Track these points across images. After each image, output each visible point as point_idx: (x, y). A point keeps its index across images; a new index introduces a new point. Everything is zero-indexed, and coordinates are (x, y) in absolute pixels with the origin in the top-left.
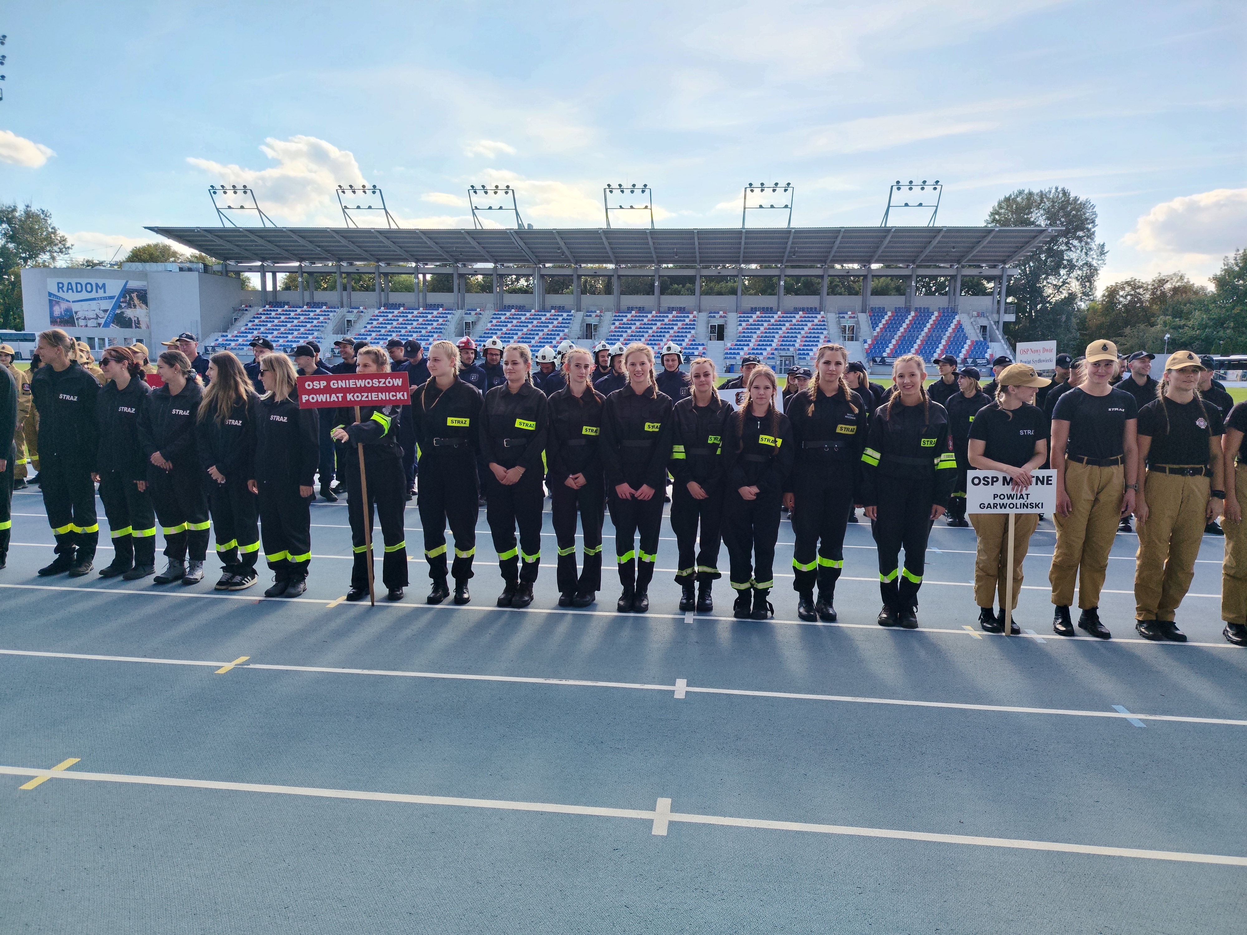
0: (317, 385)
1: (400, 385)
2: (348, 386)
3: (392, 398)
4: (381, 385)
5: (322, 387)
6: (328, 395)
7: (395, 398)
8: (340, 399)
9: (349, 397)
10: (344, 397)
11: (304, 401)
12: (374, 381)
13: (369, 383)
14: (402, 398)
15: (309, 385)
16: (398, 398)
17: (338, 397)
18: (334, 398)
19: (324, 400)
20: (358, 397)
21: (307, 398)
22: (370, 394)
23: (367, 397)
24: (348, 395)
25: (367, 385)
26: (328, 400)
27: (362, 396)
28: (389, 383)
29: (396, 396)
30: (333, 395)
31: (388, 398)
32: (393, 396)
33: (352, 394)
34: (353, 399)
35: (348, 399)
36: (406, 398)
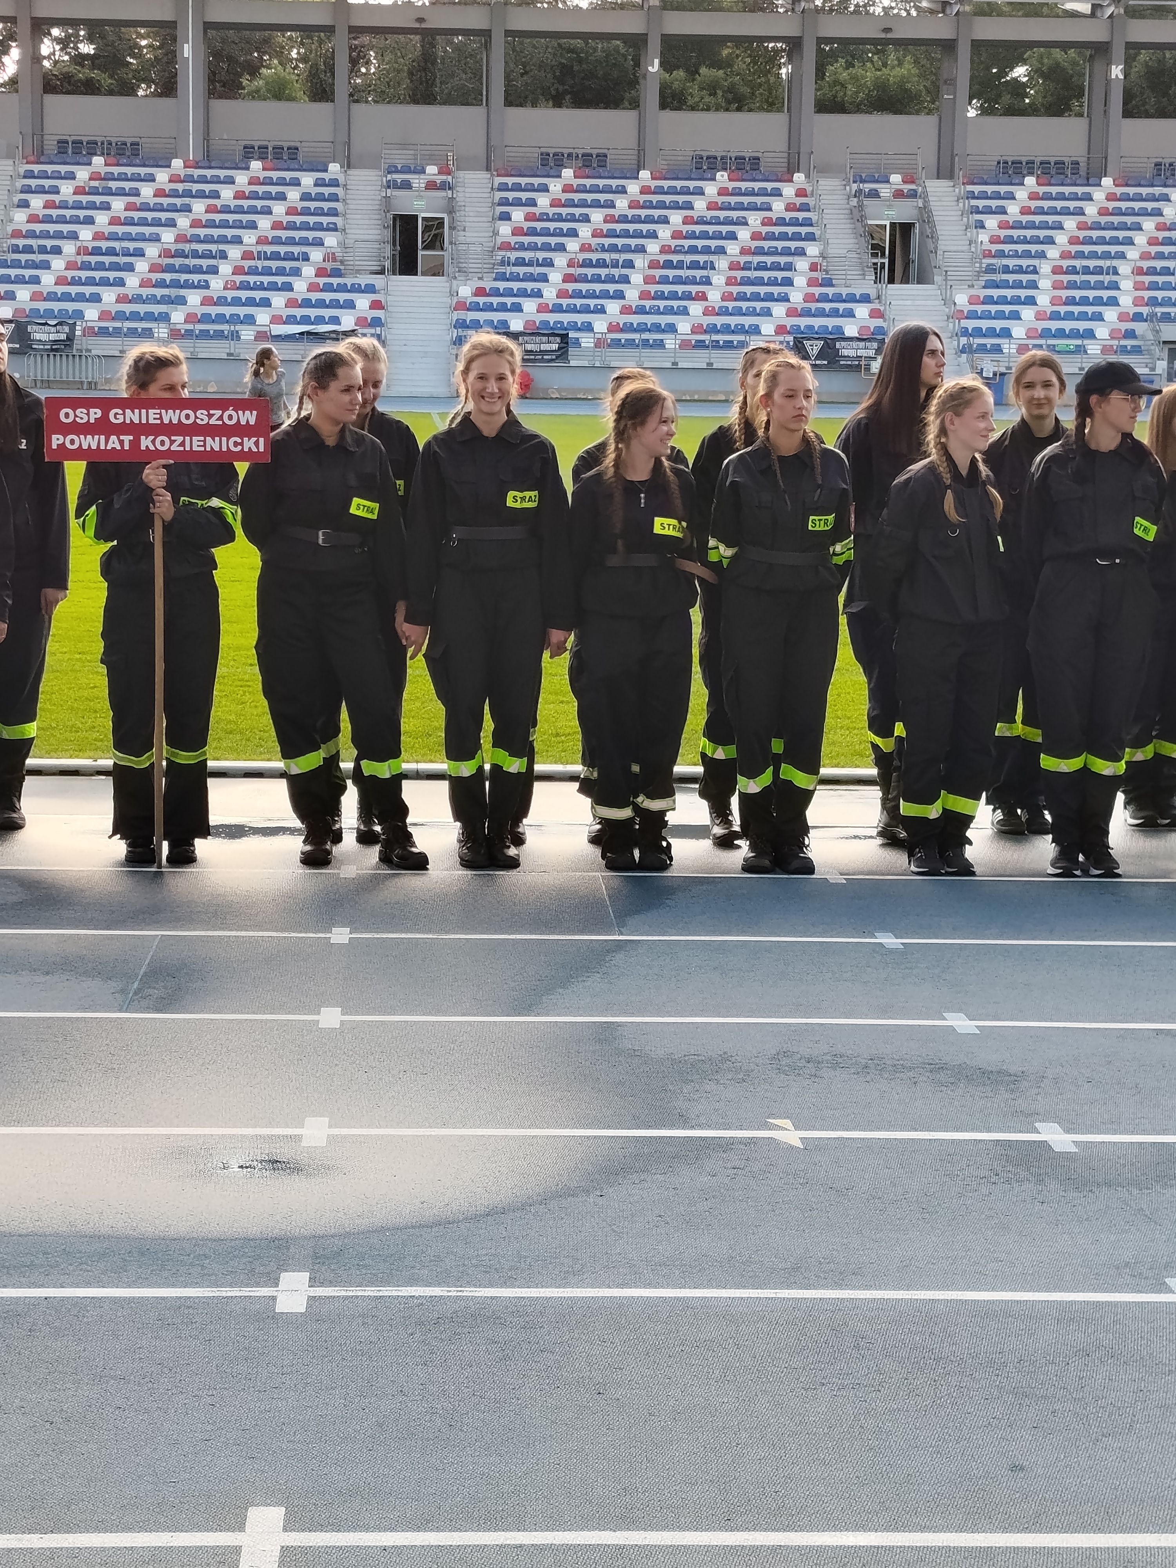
0: (82, 416)
1: (252, 422)
2: (144, 421)
3: (233, 449)
4: (213, 421)
5: (92, 421)
6: (103, 437)
7: (239, 448)
8: (127, 447)
9: (146, 442)
10: (135, 443)
11: (54, 447)
12: (199, 413)
13: (187, 417)
14: (255, 449)
15: (67, 415)
16: (246, 449)
17: (121, 442)
18: (114, 443)
19: (94, 447)
20: (163, 443)
21: (60, 442)
22: (188, 438)
23: (182, 444)
24: (143, 438)
25: (184, 421)
26: (102, 447)
27: (172, 442)
28: (230, 417)
29: (242, 444)
30: (114, 438)
31: (224, 449)
32: (236, 444)
33: (151, 438)
34: (152, 448)
35: (143, 448)
36: (262, 449)
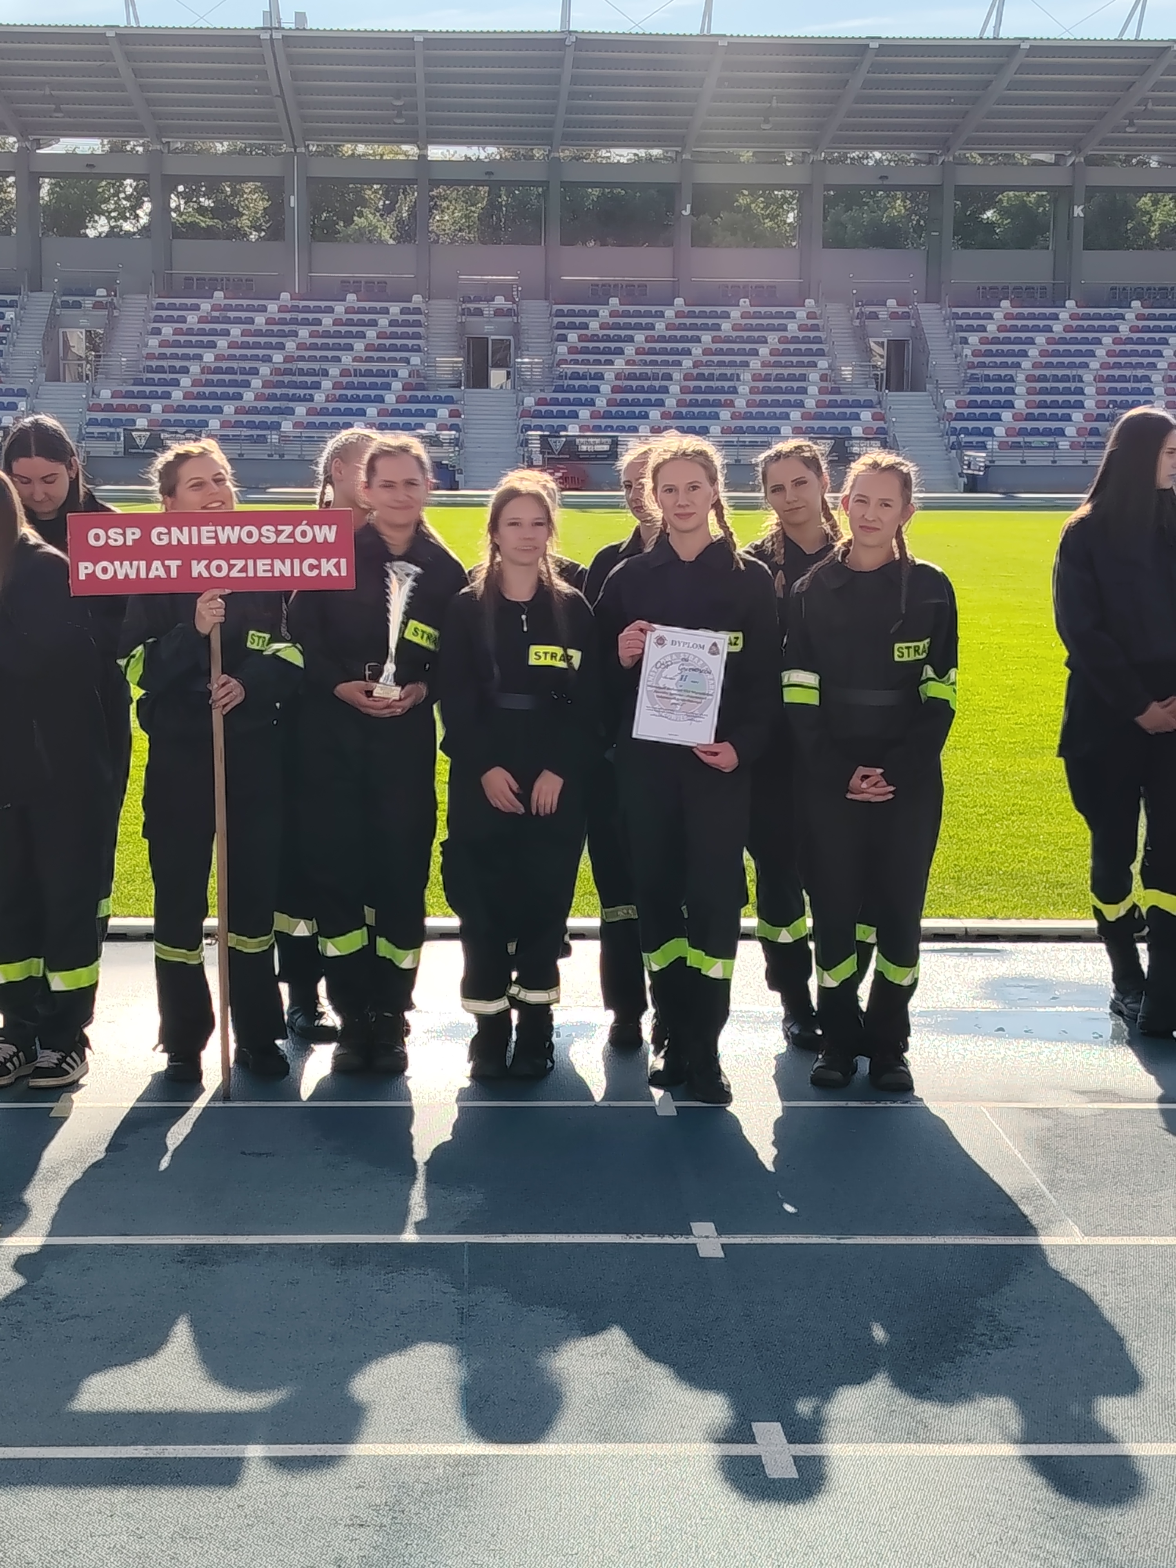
0: (116, 537)
1: (331, 538)
2: (195, 542)
3: (308, 573)
4: (282, 539)
5: (129, 543)
6: (143, 564)
7: (315, 573)
8: (174, 574)
9: (198, 568)
10: (185, 569)
11: (82, 577)
12: (264, 529)
13: (250, 535)
14: (334, 573)
15: (97, 537)
16: (324, 574)
17: (167, 569)
19: (132, 576)
20: (219, 568)
21: (89, 571)
22: (250, 563)
24: (194, 563)
25: (245, 540)
26: (143, 575)
28: (304, 534)
29: (318, 567)
31: (297, 573)
33: (205, 562)
34: (205, 574)
35: (195, 574)
36: (344, 572)
